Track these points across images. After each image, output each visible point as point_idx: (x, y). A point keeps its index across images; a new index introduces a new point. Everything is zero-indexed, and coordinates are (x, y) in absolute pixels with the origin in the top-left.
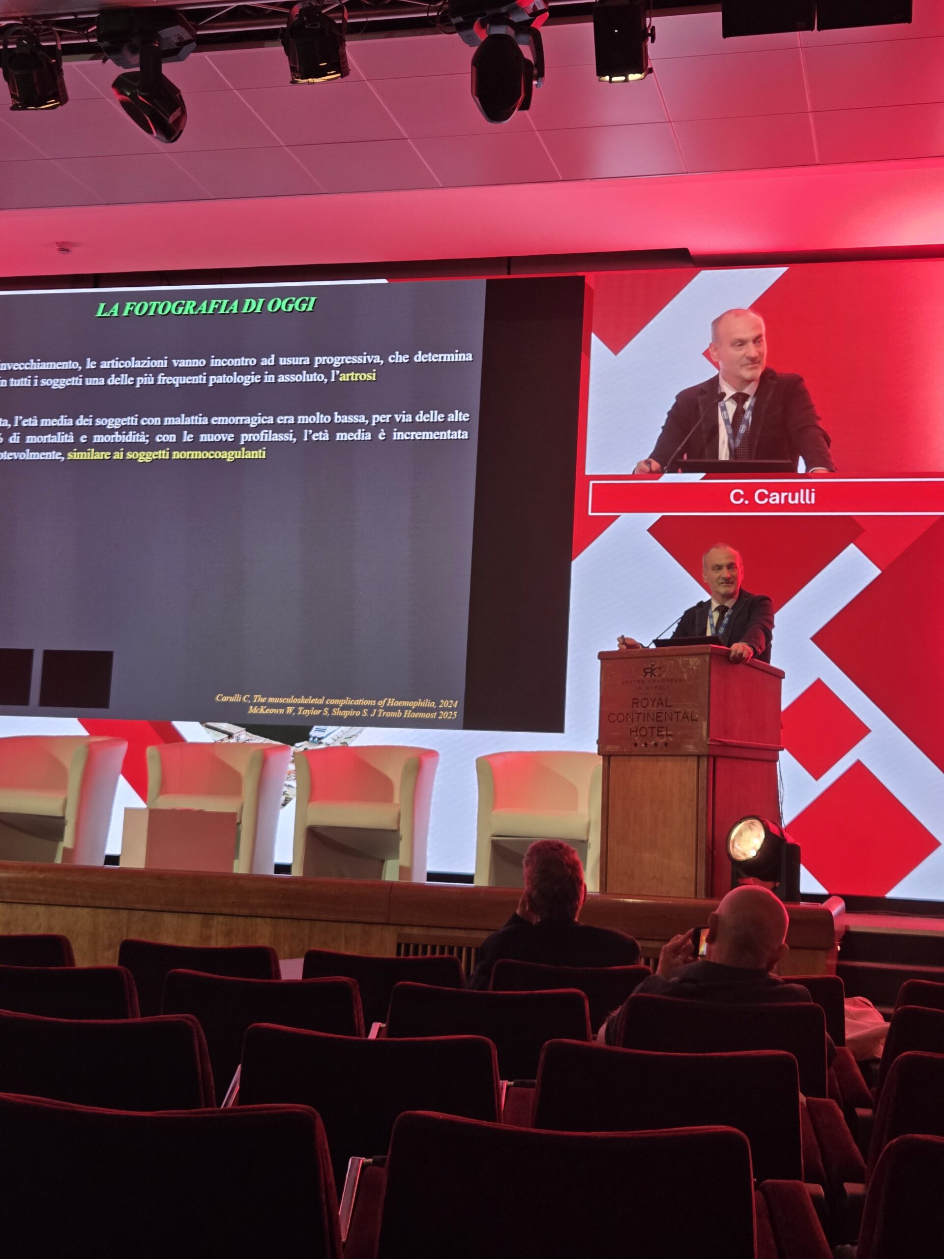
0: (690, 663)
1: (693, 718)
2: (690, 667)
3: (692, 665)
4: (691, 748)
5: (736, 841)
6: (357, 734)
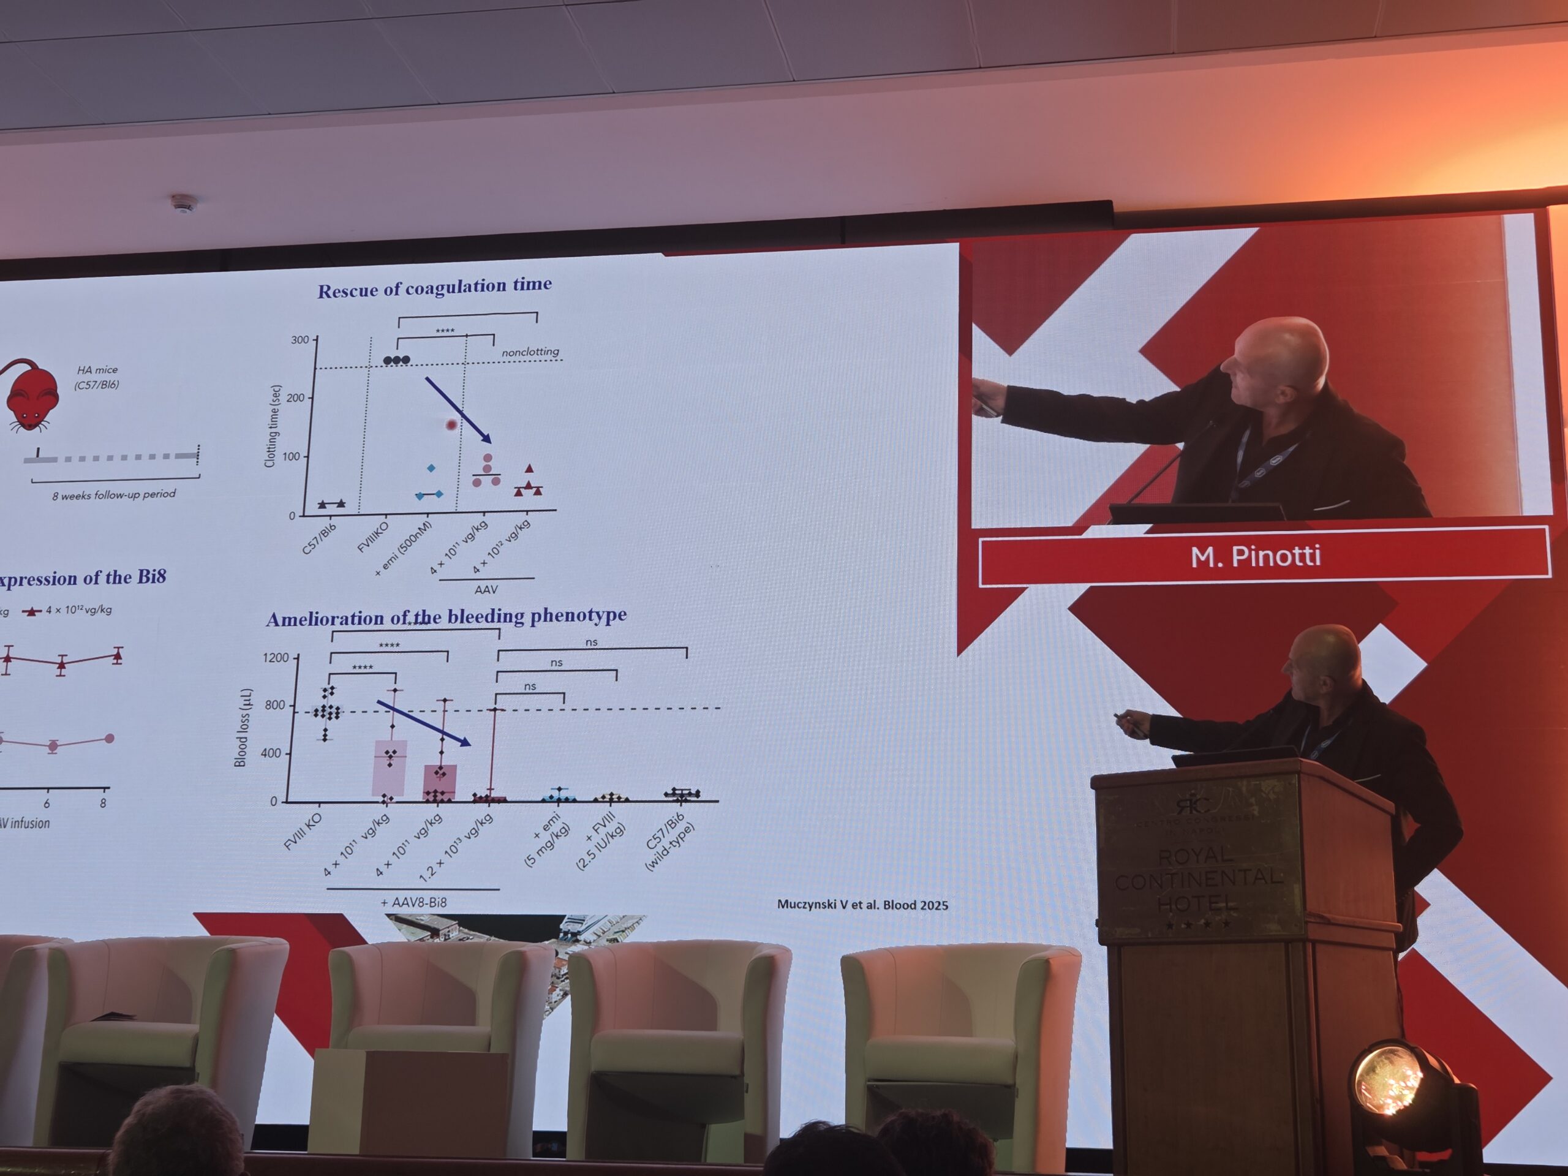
0: (1264, 789)
1: (1275, 879)
2: (1264, 795)
3: (1267, 792)
4: (1273, 928)
5: (1363, 1083)
6: (633, 925)
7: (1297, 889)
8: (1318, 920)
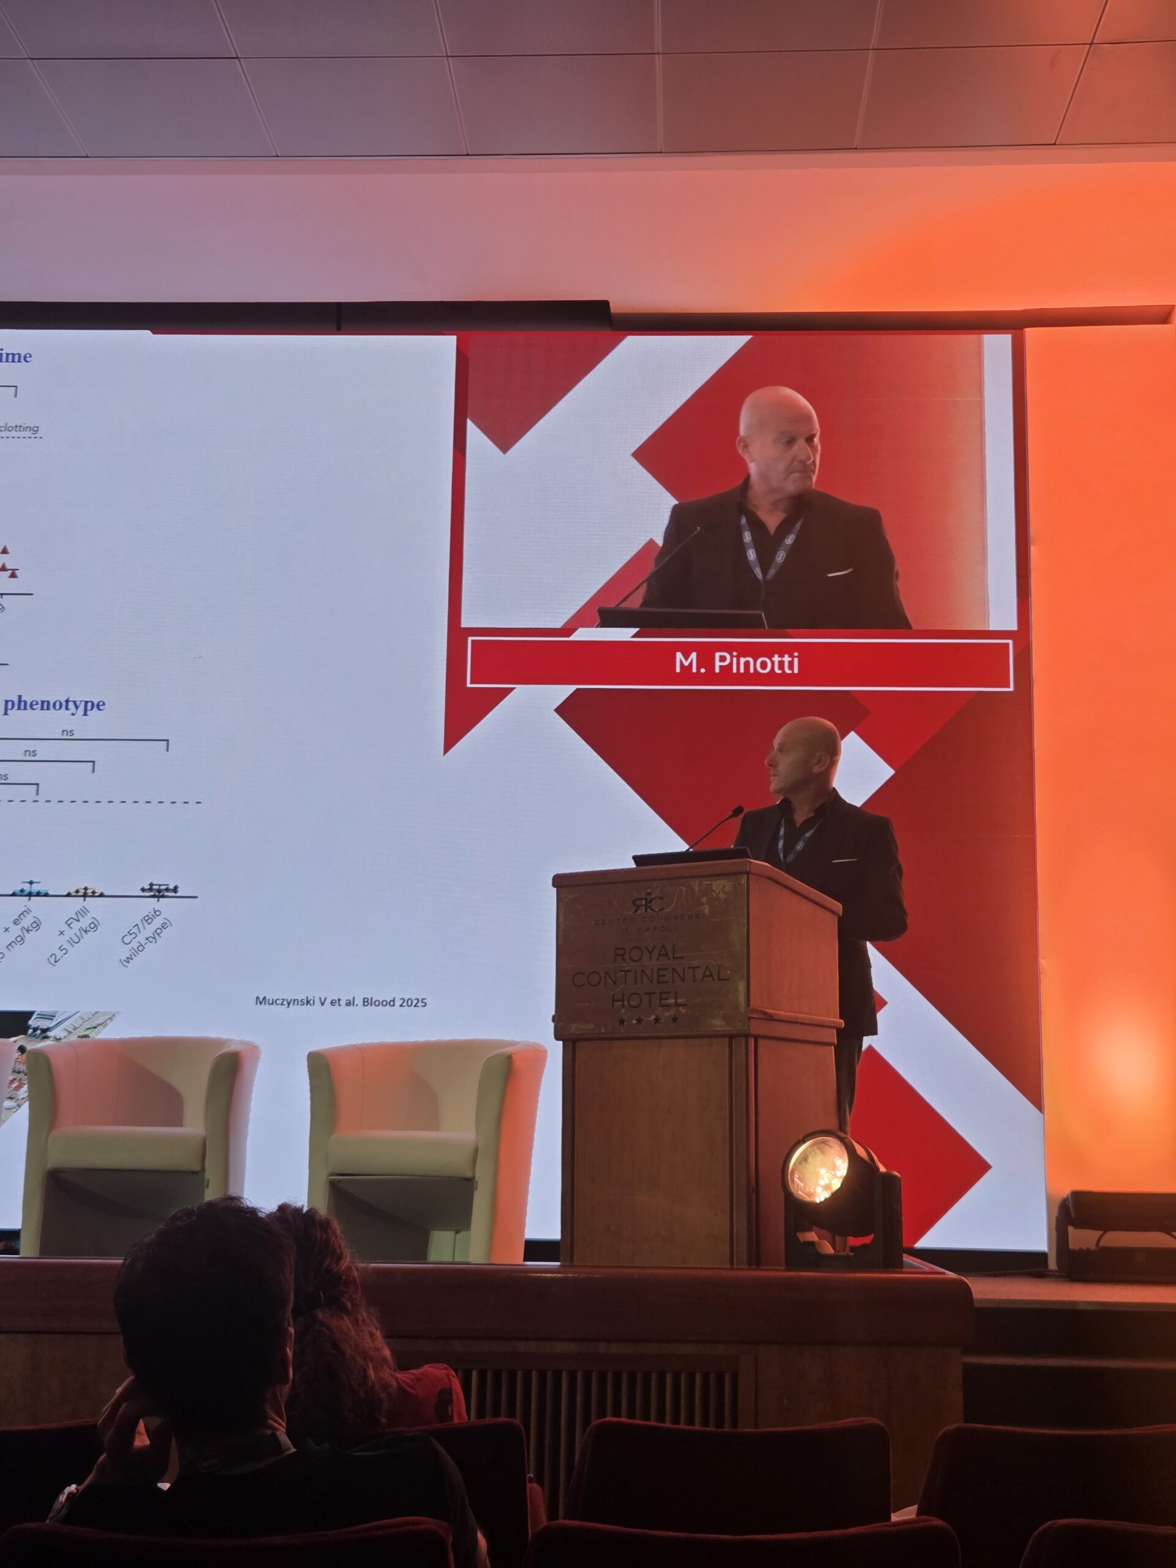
0: (714, 889)
1: (721, 976)
2: (714, 895)
3: (717, 892)
4: (718, 1024)
5: (796, 1172)
6: (105, 1021)
7: (742, 986)
8: (762, 1016)
